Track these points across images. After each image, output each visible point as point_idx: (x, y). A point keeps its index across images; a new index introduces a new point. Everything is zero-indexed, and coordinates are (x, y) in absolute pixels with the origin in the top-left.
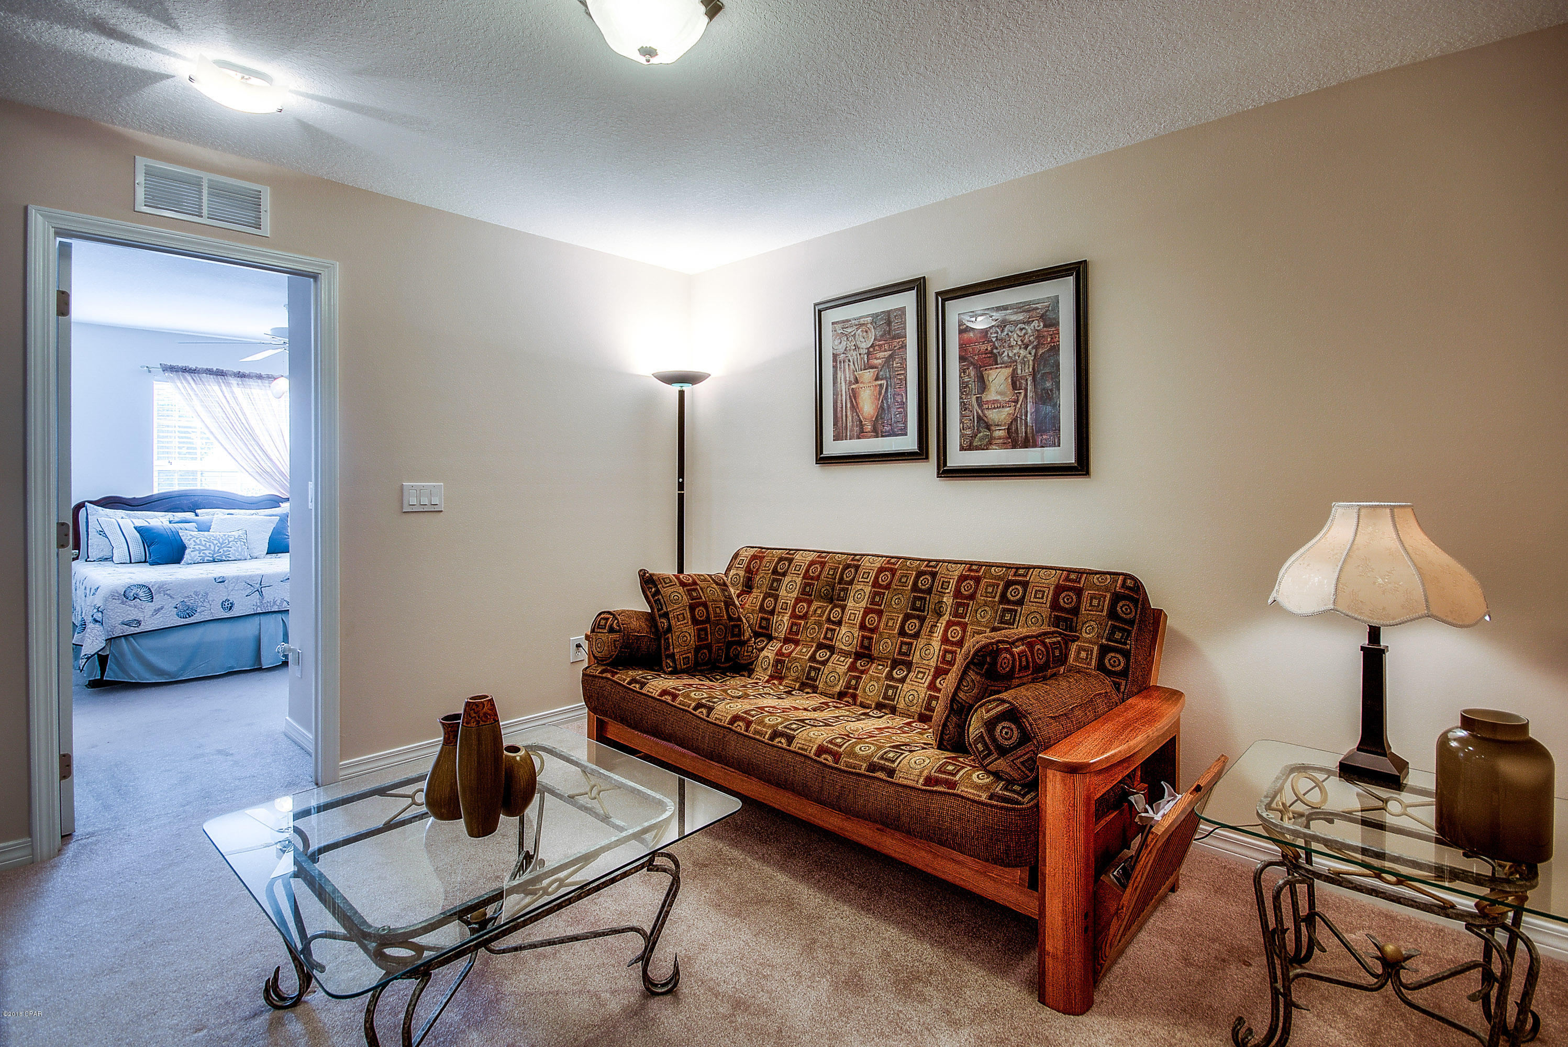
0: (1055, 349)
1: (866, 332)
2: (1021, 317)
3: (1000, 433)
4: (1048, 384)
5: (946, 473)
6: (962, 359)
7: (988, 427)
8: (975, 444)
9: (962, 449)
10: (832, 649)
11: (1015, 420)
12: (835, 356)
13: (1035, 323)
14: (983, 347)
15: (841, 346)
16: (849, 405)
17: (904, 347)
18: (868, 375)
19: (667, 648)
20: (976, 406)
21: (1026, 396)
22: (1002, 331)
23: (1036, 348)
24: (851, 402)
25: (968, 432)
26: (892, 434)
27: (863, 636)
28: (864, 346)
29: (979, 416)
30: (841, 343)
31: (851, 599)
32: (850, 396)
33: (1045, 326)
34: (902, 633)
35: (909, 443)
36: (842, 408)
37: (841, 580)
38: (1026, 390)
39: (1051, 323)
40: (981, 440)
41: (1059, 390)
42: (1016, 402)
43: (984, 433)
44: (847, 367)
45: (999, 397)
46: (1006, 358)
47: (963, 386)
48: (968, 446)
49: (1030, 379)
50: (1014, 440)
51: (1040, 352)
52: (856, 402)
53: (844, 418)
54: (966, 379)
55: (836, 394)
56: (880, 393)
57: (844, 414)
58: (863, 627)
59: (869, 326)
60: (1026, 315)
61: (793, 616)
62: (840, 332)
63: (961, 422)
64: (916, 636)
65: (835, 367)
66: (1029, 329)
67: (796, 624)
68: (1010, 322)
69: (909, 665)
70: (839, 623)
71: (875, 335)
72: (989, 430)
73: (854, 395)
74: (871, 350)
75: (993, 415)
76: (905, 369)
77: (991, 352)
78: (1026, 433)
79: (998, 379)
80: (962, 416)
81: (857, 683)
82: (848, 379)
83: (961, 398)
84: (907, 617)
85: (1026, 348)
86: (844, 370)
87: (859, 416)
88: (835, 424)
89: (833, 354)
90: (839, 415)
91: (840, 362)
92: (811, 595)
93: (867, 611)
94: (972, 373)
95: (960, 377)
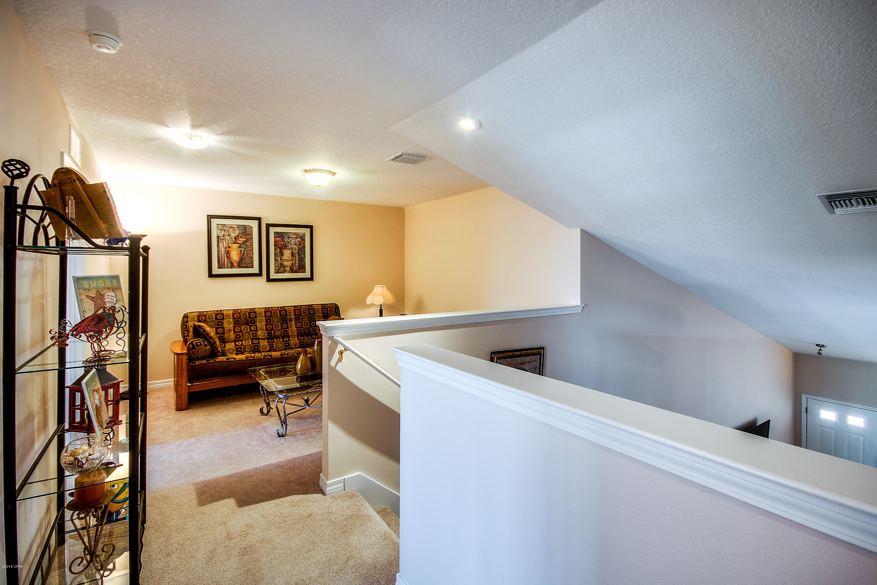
0: (304, 247)
1: (234, 230)
2: (294, 236)
3: (288, 269)
4: (302, 256)
5: (269, 280)
6: (275, 245)
7: (284, 267)
8: (280, 271)
9: (275, 273)
10: (258, 339)
11: (293, 265)
12: (218, 237)
13: (299, 239)
14: (282, 243)
15: (221, 234)
16: (225, 256)
17: (252, 238)
18: (235, 246)
19: (216, 350)
20: (280, 260)
21: (296, 259)
22: (289, 239)
23: (299, 246)
24: (227, 255)
25: (277, 268)
26: (247, 267)
27: (268, 332)
28: (233, 235)
29: (281, 263)
30: (221, 232)
31: (258, 322)
32: (226, 253)
33: (302, 240)
34: (282, 328)
35: (255, 269)
36: (222, 256)
37: (250, 317)
38: (296, 257)
39: (303, 240)
40: (282, 270)
41: (305, 258)
42: (293, 260)
43: (283, 268)
44: (224, 241)
45: (287, 258)
46: (290, 247)
47: (275, 254)
48: (277, 272)
49: (297, 254)
50: (292, 271)
51: (300, 247)
52: (229, 255)
53: (223, 261)
54: (276, 252)
55: (218, 251)
56: (241, 253)
57: (223, 258)
58: (267, 330)
59: (236, 228)
60: (296, 236)
61: (235, 332)
62: (220, 228)
63: (275, 265)
64: (287, 328)
65: (218, 241)
66: (297, 240)
67: (238, 335)
68: (291, 237)
69: (288, 336)
70: (257, 330)
71: (239, 232)
72: (284, 268)
73: (228, 253)
74: (237, 237)
75: (286, 263)
76: (252, 246)
77: (285, 245)
78: (296, 269)
79: (287, 253)
80: (275, 263)
81: (273, 346)
82: (225, 246)
83: (275, 257)
84: (282, 324)
85: (296, 245)
86: (223, 243)
87: (230, 260)
88: (219, 262)
89: (217, 236)
90: (220, 259)
91: (221, 239)
92: (239, 324)
93: (266, 325)
94: (279, 250)
95: (275, 251)
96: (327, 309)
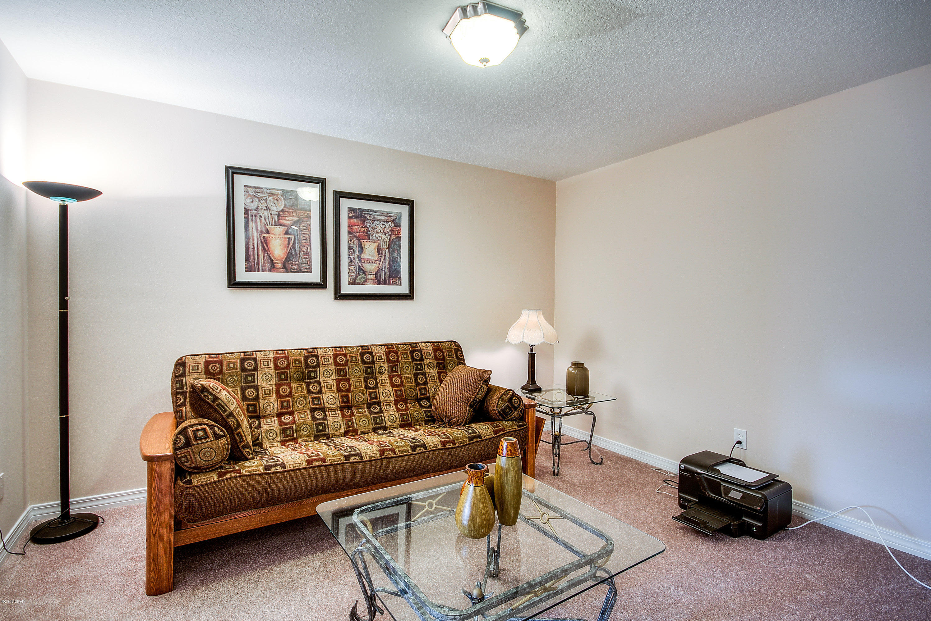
0: (399, 238)
1: (277, 200)
2: (383, 218)
3: (371, 277)
4: (396, 255)
5: (339, 296)
6: (350, 233)
7: (364, 272)
8: (357, 281)
9: (349, 283)
10: (323, 409)
11: (379, 270)
12: (247, 211)
13: (390, 223)
14: (362, 229)
15: (252, 205)
16: (260, 248)
17: (309, 217)
18: (278, 230)
20: (357, 261)
21: (385, 259)
22: (373, 223)
23: (390, 235)
24: (263, 246)
25: (353, 274)
26: (299, 271)
27: (342, 396)
28: (275, 209)
29: (359, 266)
30: (252, 202)
31: (322, 376)
32: (261, 242)
33: (394, 226)
34: (367, 387)
35: (315, 277)
36: (254, 248)
37: (307, 366)
38: (385, 256)
39: (398, 226)
40: (361, 279)
41: (401, 258)
42: (380, 261)
43: (362, 275)
44: (258, 220)
45: (370, 258)
46: (375, 238)
47: (350, 249)
48: (354, 282)
49: (387, 250)
50: (378, 281)
51: (392, 238)
52: (267, 246)
53: (256, 256)
54: (352, 245)
55: (247, 238)
56: (289, 244)
57: (256, 252)
58: (339, 390)
59: (280, 196)
60: (386, 218)
61: (279, 395)
62: (252, 194)
63: (349, 268)
64: (376, 387)
65: (247, 219)
66: (387, 225)
67: (285, 401)
68: (377, 220)
69: (379, 404)
70: (320, 392)
71: (285, 205)
72: (365, 274)
73: (265, 243)
74: (282, 213)
75: (367, 267)
76: (310, 231)
77: (367, 233)
78: (385, 277)
79: (370, 248)
80: (349, 265)
81: (352, 423)
82: (259, 229)
83: (348, 255)
84: (366, 379)
85: (385, 234)
86: (256, 222)
87: (270, 256)
88: (247, 259)
89: (245, 208)
90: (251, 253)
91: (252, 216)
92: (287, 380)
93: (338, 382)
94: (356, 242)
95: (348, 243)
96: (442, 350)
